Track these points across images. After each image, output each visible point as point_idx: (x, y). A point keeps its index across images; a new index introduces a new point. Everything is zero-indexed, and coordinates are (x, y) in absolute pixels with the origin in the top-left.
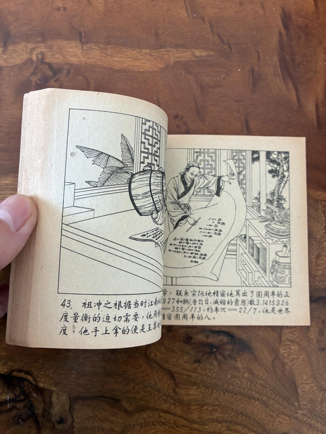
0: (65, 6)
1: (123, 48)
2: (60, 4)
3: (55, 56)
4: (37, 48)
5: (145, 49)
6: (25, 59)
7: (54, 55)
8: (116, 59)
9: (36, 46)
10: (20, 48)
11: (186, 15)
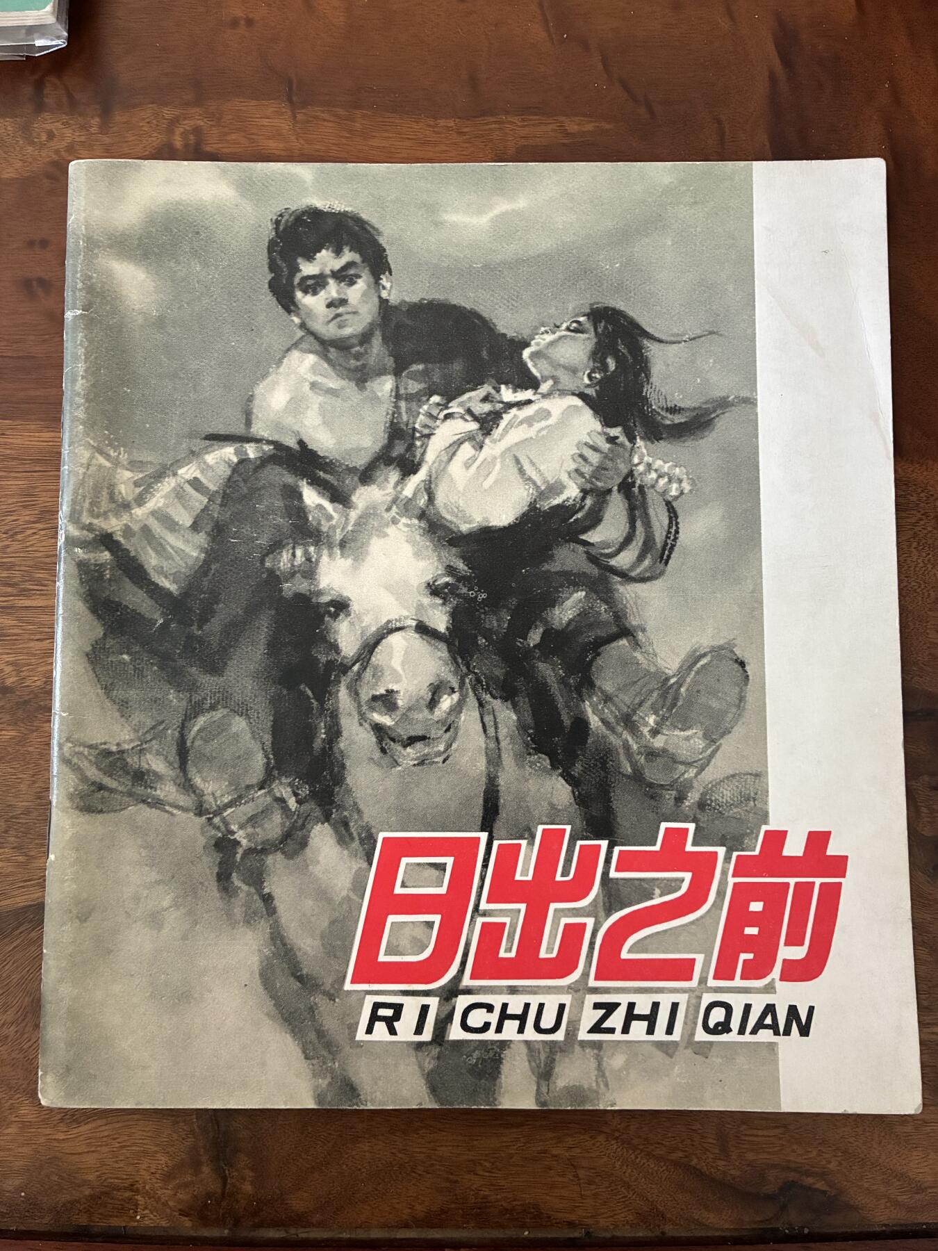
0: (251, 16)
1: (392, 115)
2: (239, 13)
3: (228, 138)
4: (185, 119)
5: (447, 118)
6: (154, 144)
7: (226, 134)
8: (375, 142)
9: (183, 114)
10: (144, 119)
11: (543, 34)
